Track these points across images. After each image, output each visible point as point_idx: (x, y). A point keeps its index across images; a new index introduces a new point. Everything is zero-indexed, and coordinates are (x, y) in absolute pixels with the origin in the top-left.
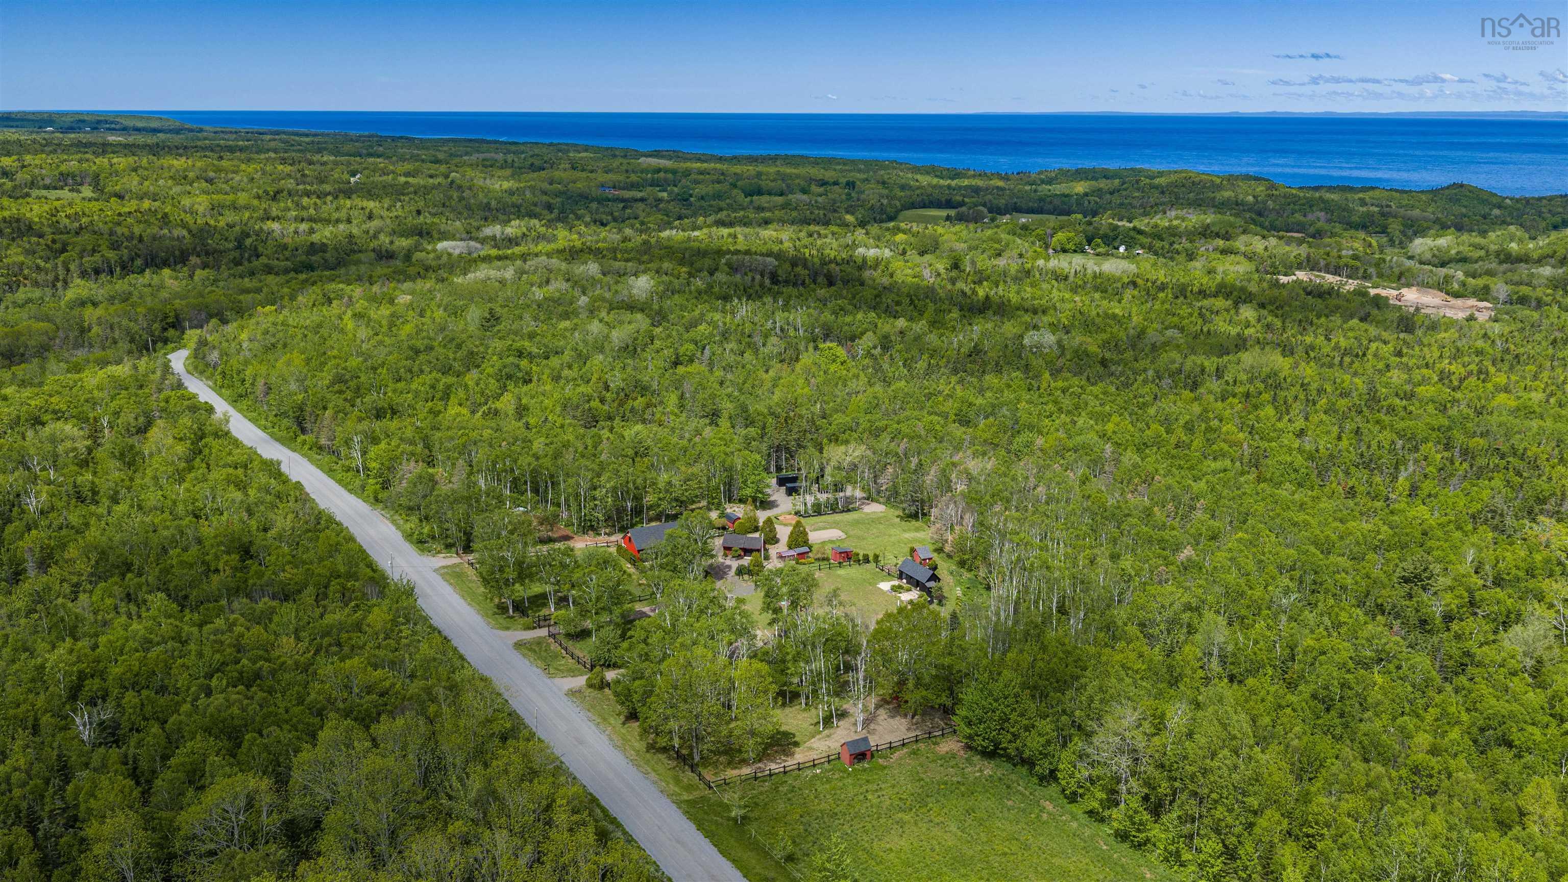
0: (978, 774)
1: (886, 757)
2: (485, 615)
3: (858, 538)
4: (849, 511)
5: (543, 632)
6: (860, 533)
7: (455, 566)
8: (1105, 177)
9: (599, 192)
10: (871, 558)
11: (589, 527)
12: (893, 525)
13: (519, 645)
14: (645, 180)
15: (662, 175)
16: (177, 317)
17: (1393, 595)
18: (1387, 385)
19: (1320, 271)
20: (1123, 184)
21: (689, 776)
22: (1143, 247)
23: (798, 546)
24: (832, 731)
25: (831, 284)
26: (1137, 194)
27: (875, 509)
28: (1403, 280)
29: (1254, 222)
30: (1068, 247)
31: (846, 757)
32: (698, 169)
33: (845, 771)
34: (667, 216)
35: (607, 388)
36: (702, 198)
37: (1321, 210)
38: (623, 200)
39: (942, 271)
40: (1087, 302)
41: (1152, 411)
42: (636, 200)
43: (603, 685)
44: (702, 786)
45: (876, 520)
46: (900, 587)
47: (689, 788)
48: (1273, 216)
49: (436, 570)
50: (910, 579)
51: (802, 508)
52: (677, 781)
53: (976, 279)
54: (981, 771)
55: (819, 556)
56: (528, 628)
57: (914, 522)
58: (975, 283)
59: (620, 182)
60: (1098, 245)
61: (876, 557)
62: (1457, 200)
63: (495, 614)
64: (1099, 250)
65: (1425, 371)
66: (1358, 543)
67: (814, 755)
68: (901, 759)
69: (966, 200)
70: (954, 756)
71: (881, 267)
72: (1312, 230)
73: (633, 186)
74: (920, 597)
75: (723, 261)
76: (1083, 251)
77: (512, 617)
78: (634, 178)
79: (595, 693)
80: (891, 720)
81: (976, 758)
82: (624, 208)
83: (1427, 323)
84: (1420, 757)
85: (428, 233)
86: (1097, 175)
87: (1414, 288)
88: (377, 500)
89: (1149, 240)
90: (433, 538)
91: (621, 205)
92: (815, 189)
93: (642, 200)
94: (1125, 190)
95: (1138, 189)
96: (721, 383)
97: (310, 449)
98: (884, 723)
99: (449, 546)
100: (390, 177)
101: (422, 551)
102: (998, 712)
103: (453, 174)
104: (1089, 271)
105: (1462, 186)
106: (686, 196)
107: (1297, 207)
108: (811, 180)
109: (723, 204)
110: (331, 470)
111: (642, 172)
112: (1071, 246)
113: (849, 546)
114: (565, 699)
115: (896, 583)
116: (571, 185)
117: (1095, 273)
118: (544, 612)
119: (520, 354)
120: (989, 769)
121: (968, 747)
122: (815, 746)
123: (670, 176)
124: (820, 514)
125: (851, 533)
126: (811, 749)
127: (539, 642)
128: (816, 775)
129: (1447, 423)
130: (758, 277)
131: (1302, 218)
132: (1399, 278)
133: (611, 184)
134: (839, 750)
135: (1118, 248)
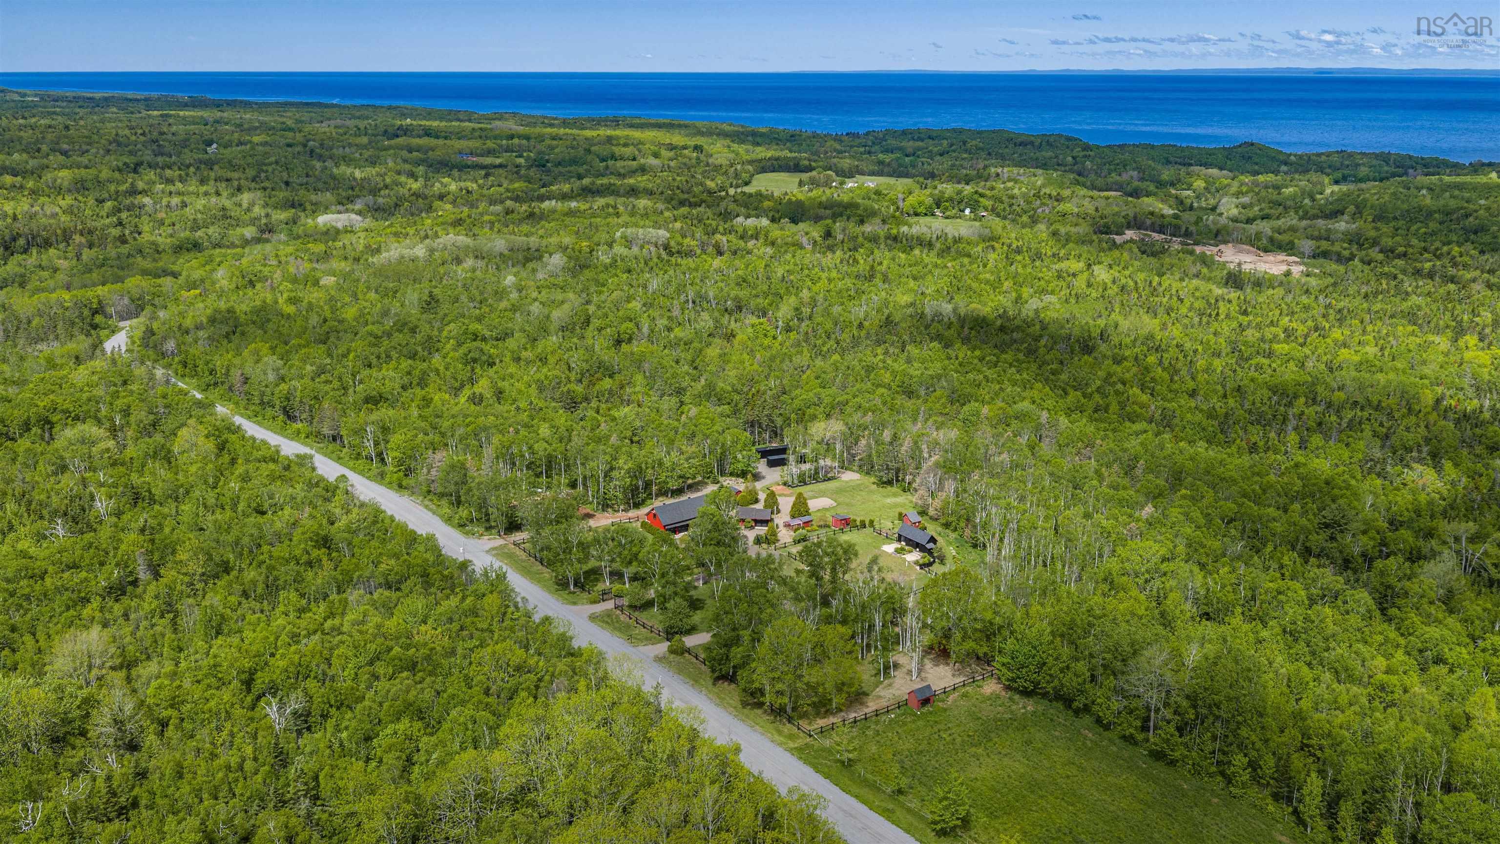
0: (1023, 711)
1: (943, 701)
2: (550, 592)
3: (847, 505)
4: (829, 479)
5: (609, 605)
6: (847, 500)
7: (501, 547)
8: (930, 137)
9: (458, 158)
10: (867, 523)
11: (606, 505)
12: (871, 491)
13: (593, 618)
14: (501, 146)
15: (516, 141)
16: (100, 302)
17: (1318, 540)
18: (1245, 343)
19: (1146, 230)
20: (952, 145)
21: (788, 728)
22: (986, 210)
23: (801, 515)
24: (891, 680)
25: (720, 253)
26: (965, 156)
27: (850, 477)
28: (1220, 238)
29: (1078, 183)
30: (919, 210)
31: (914, 703)
32: (550, 134)
33: (916, 715)
34: (530, 182)
35: (570, 369)
36: (560, 164)
37: (1134, 169)
38: (483, 167)
39: (818, 239)
40: (958, 267)
41: (1064, 377)
42: (495, 167)
43: (682, 651)
44: (802, 734)
45: (856, 488)
46: (902, 549)
47: (791, 737)
48: (1093, 176)
49: (487, 552)
50: (909, 542)
51: (789, 479)
52: (780, 732)
53: (851, 246)
54: (1024, 708)
55: (822, 523)
56: (595, 602)
57: (889, 488)
58: (850, 250)
59: (477, 148)
60: (946, 209)
61: (872, 522)
62: (1250, 158)
63: (557, 590)
64: (948, 213)
65: (1273, 329)
66: (1279, 495)
67: (884, 703)
68: (956, 701)
69: (813, 164)
70: (998, 697)
71: (762, 236)
72: (1129, 189)
73: (489, 152)
74: (923, 558)
75: (618, 234)
76: (933, 215)
77: (574, 593)
78: (490, 144)
79: (678, 658)
80: (937, 668)
81: (1017, 697)
82: (487, 176)
83: (1252, 279)
84: (1381, 677)
85: (301, 205)
86: (922, 136)
87: (1230, 245)
88: (400, 486)
89: (991, 203)
90: (472, 521)
91: (483, 172)
92: (665, 153)
93: (500, 166)
94: (954, 151)
95: (966, 151)
96: (677, 362)
97: (307, 437)
98: (931, 671)
99: (489, 528)
100: (248, 146)
101: (467, 533)
102: (1037, 658)
103: (311, 143)
104: (950, 236)
105: (1252, 144)
106: (543, 162)
107: (1112, 167)
108: (660, 145)
109: (581, 170)
110: (339, 458)
111: (495, 138)
112: (922, 210)
113: (843, 512)
114: (655, 664)
115: (897, 545)
116: (431, 153)
117: (954, 237)
118: (600, 587)
119: (475, 337)
120: (1031, 706)
121: (1008, 688)
122: (882, 694)
123: (524, 142)
124: (806, 484)
125: (840, 500)
126: (879, 697)
127: (608, 614)
128: (891, 720)
129: (1310, 379)
130: (653, 249)
131: (1118, 178)
132: (1216, 235)
133: (468, 151)
134: (906, 697)
135: (963, 211)
